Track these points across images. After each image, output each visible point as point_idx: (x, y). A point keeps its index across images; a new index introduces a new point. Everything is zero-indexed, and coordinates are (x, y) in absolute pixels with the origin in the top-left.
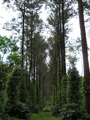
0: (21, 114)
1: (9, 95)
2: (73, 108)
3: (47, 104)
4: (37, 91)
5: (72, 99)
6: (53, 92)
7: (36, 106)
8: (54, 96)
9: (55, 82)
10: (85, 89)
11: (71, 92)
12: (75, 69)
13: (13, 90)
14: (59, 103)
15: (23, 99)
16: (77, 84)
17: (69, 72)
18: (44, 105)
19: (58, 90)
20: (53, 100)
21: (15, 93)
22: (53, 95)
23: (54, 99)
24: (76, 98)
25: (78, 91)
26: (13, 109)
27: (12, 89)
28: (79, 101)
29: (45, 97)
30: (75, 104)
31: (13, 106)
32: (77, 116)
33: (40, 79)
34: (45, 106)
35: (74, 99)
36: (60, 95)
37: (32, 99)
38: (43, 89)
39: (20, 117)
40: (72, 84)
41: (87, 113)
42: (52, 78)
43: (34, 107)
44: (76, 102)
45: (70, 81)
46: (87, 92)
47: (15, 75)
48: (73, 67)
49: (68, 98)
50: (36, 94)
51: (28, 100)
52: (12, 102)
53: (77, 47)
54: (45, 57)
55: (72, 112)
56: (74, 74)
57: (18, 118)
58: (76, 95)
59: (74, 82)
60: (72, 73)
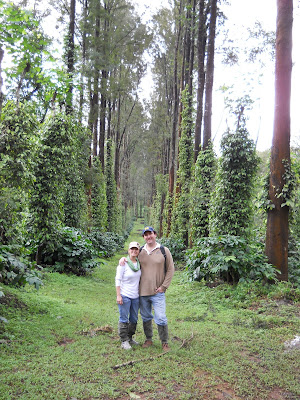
0: (71, 260)
1: (33, 205)
2: (229, 249)
3: (134, 231)
4: (109, 192)
5: (225, 224)
6: (159, 196)
7: (107, 238)
8: (163, 208)
9: (166, 165)
10: (268, 198)
11: (225, 204)
12: (242, 132)
13: (48, 191)
14: (176, 231)
15: (69, 217)
16: (246, 180)
17: (224, 142)
18: (126, 233)
19: (178, 190)
20: (156, 221)
21: (53, 198)
22: (160, 204)
23: (161, 219)
24: (239, 222)
25: (245, 202)
26: (45, 245)
27: (44, 185)
28: (247, 230)
29: (129, 211)
30: (237, 240)
31: (48, 236)
32: (240, 272)
33: (117, 151)
34: (130, 237)
35: (232, 222)
36: (185, 207)
37: (95, 215)
38: (127, 186)
39: (66, 270)
40: (232, 180)
41: (268, 266)
42: (158, 151)
43: (100, 240)
44: (237, 233)
45: (225, 169)
46: (273, 206)
47: (52, 141)
48: (239, 126)
49: (216, 220)
50: (105, 202)
51: (84, 218)
52: (42, 226)
53: (249, 53)
54: (138, 77)
55: (227, 259)
56: (239, 150)
57: (61, 272)
58: (240, 213)
59: (236, 173)
60: (233, 145)
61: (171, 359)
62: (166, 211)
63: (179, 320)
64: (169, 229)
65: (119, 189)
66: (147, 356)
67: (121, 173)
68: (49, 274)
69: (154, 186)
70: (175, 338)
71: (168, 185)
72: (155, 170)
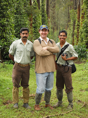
61: (75, 114)
62: (76, 31)
63: (82, 90)
64: (78, 41)
65: (49, 20)
66: (60, 113)
67: (50, 11)
68: (7, 65)
69: (69, 17)
70: (79, 101)
71: (77, 15)
72: (69, 8)
